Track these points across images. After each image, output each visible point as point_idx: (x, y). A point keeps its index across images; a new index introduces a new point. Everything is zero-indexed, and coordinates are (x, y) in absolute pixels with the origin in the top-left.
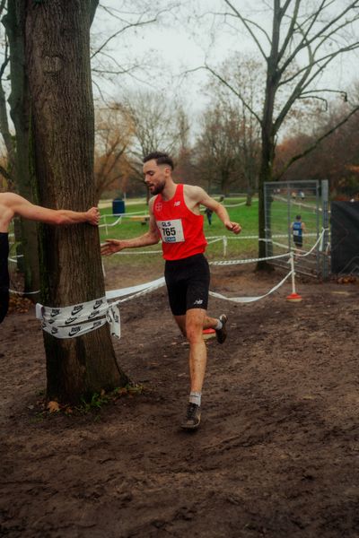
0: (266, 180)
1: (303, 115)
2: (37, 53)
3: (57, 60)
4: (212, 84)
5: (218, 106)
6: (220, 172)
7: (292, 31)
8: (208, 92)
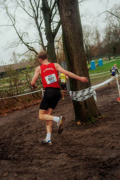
2: (64, 10)
3: (70, 12)
4: (107, 18)
5: (110, 25)
6: (113, 49)
8: (106, 21)
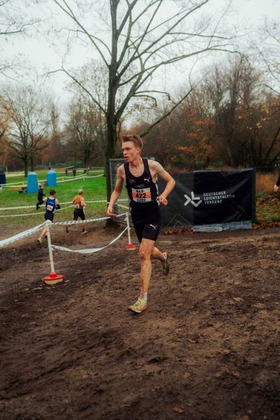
0: (111, 157)
1: (144, 108)
6: (84, 151)
7: (126, 46)
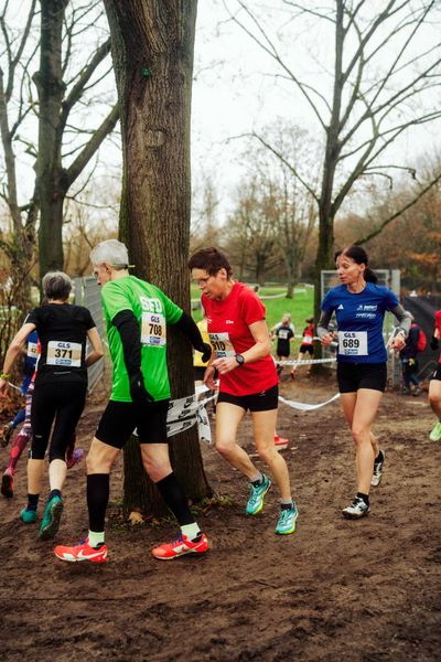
2: (140, 126)
3: (160, 134)
5: (255, 178)
8: (244, 161)
